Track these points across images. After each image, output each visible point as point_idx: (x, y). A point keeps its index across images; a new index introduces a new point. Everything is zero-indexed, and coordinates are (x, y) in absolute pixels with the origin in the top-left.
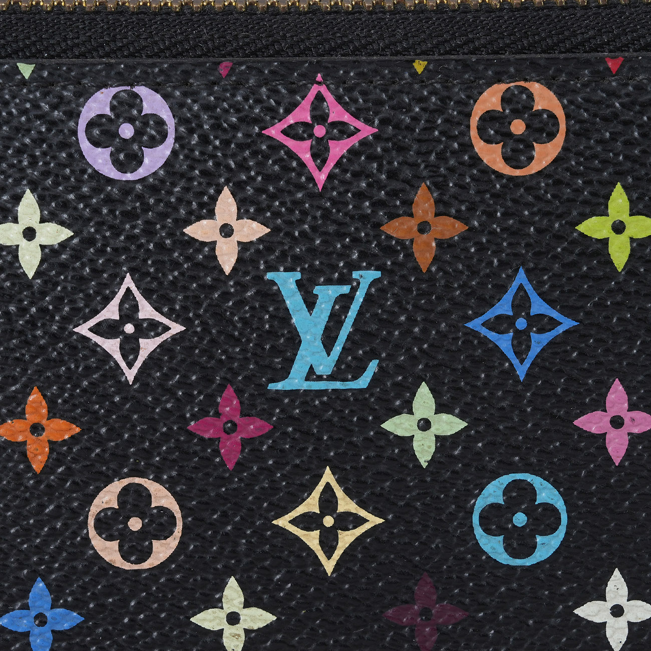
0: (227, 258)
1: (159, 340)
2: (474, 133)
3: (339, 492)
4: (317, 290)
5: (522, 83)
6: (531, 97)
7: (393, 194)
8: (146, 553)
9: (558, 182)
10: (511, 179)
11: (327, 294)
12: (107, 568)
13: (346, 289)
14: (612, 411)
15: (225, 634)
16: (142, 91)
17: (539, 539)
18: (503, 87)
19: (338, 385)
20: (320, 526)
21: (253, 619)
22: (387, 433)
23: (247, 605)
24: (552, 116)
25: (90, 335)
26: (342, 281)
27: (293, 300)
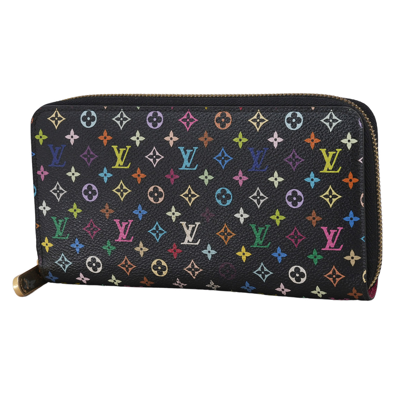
2: (215, 122)
3: (191, 190)
4: (187, 150)
8: (158, 200)
11: (189, 151)
12: (151, 203)
15: (172, 217)
17: (227, 201)
19: (191, 169)
21: (177, 214)
22: (200, 179)
23: (176, 211)
25: (148, 158)
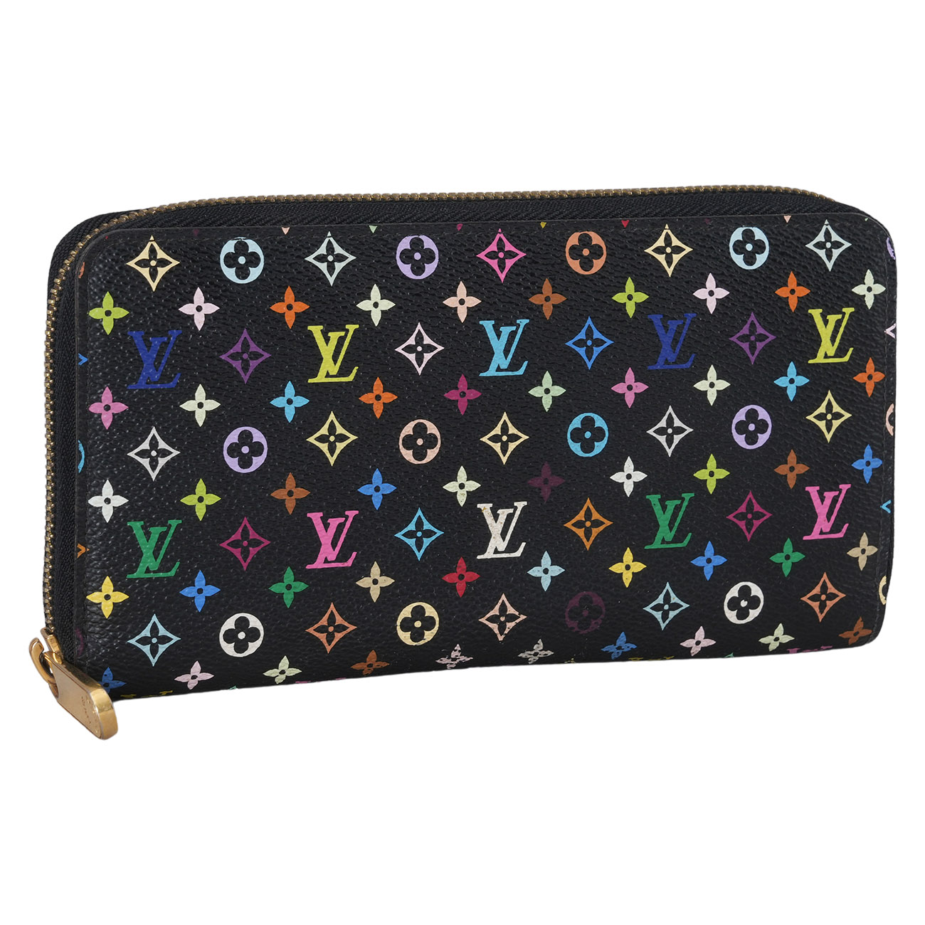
0: (462, 315)
1: (432, 354)
5: (586, 232)
6: (590, 238)
7: (533, 283)
9: (603, 277)
10: (583, 276)
13: (514, 328)
14: (628, 383)
16: (423, 237)
18: (579, 234)
20: (501, 441)
24: (600, 247)
26: (511, 325)
27: (491, 334)
